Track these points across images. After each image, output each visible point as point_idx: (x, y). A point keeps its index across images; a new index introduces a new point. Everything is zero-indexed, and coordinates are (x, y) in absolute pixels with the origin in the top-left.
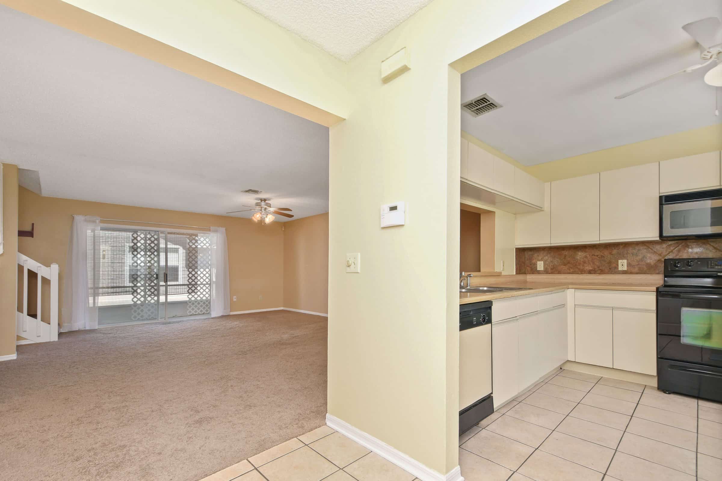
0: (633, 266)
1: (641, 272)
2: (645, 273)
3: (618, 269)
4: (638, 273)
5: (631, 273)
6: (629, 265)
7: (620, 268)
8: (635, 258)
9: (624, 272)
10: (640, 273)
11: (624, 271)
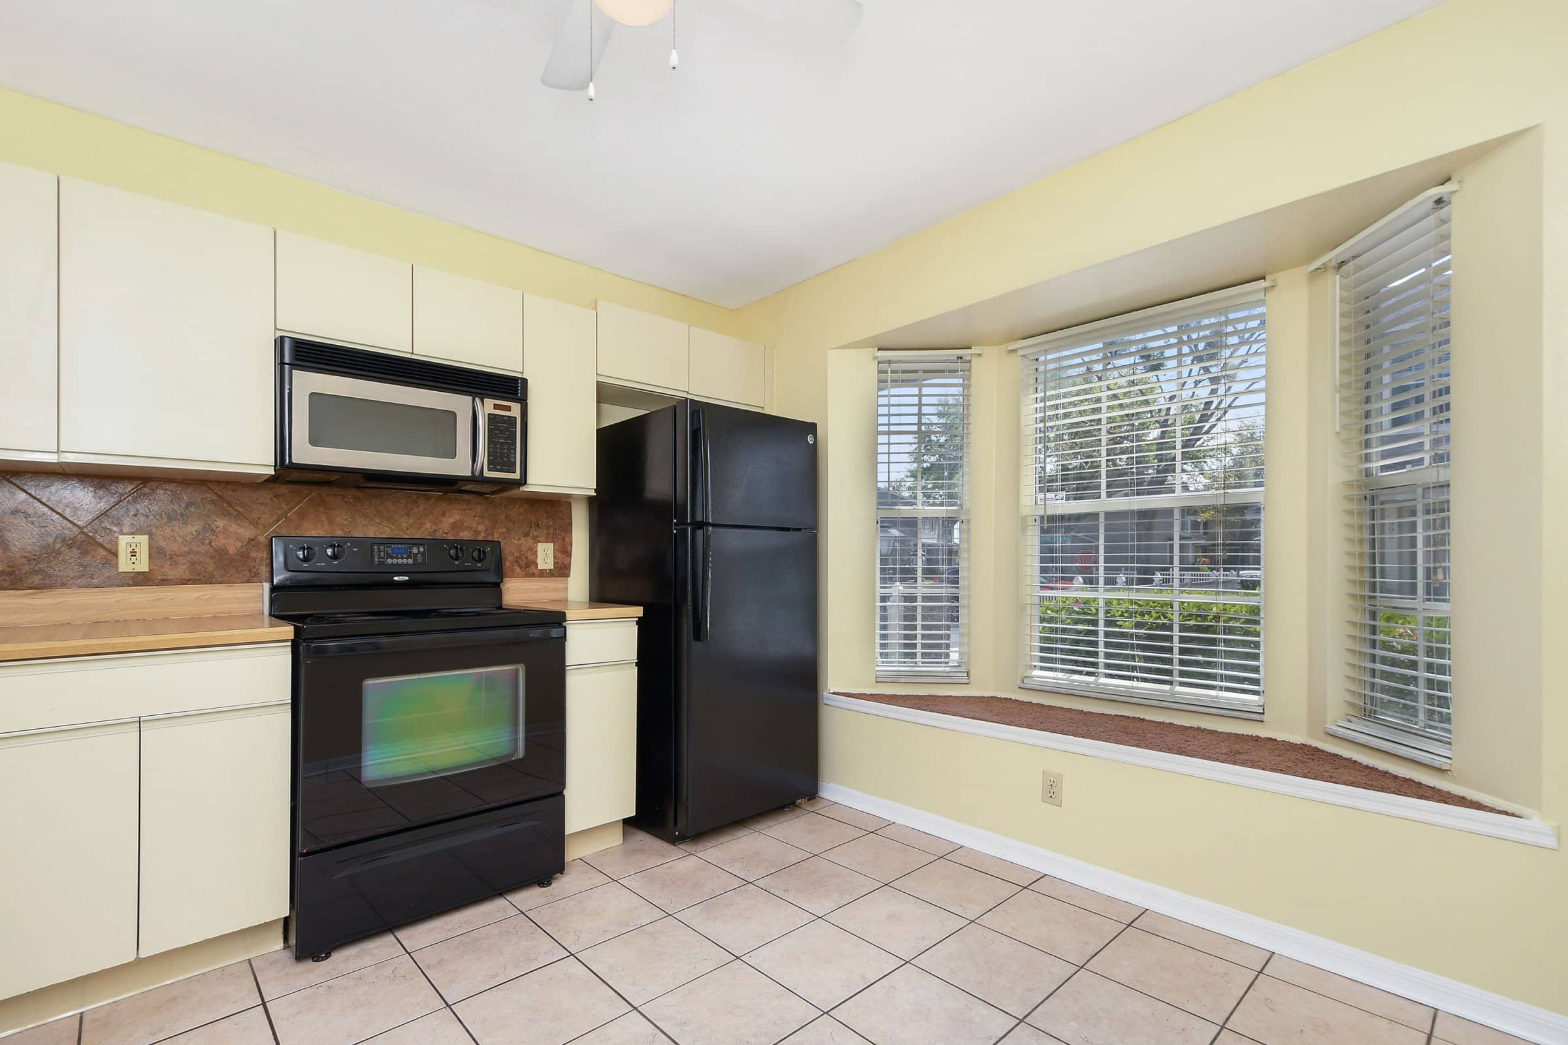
0: (173, 558)
1: (198, 577)
2: (210, 580)
3: (117, 568)
4: (189, 580)
5: (165, 582)
6: (155, 553)
7: (125, 564)
8: (177, 529)
9: (139, 580)
10: (195, 582)
11: (138, 573)
